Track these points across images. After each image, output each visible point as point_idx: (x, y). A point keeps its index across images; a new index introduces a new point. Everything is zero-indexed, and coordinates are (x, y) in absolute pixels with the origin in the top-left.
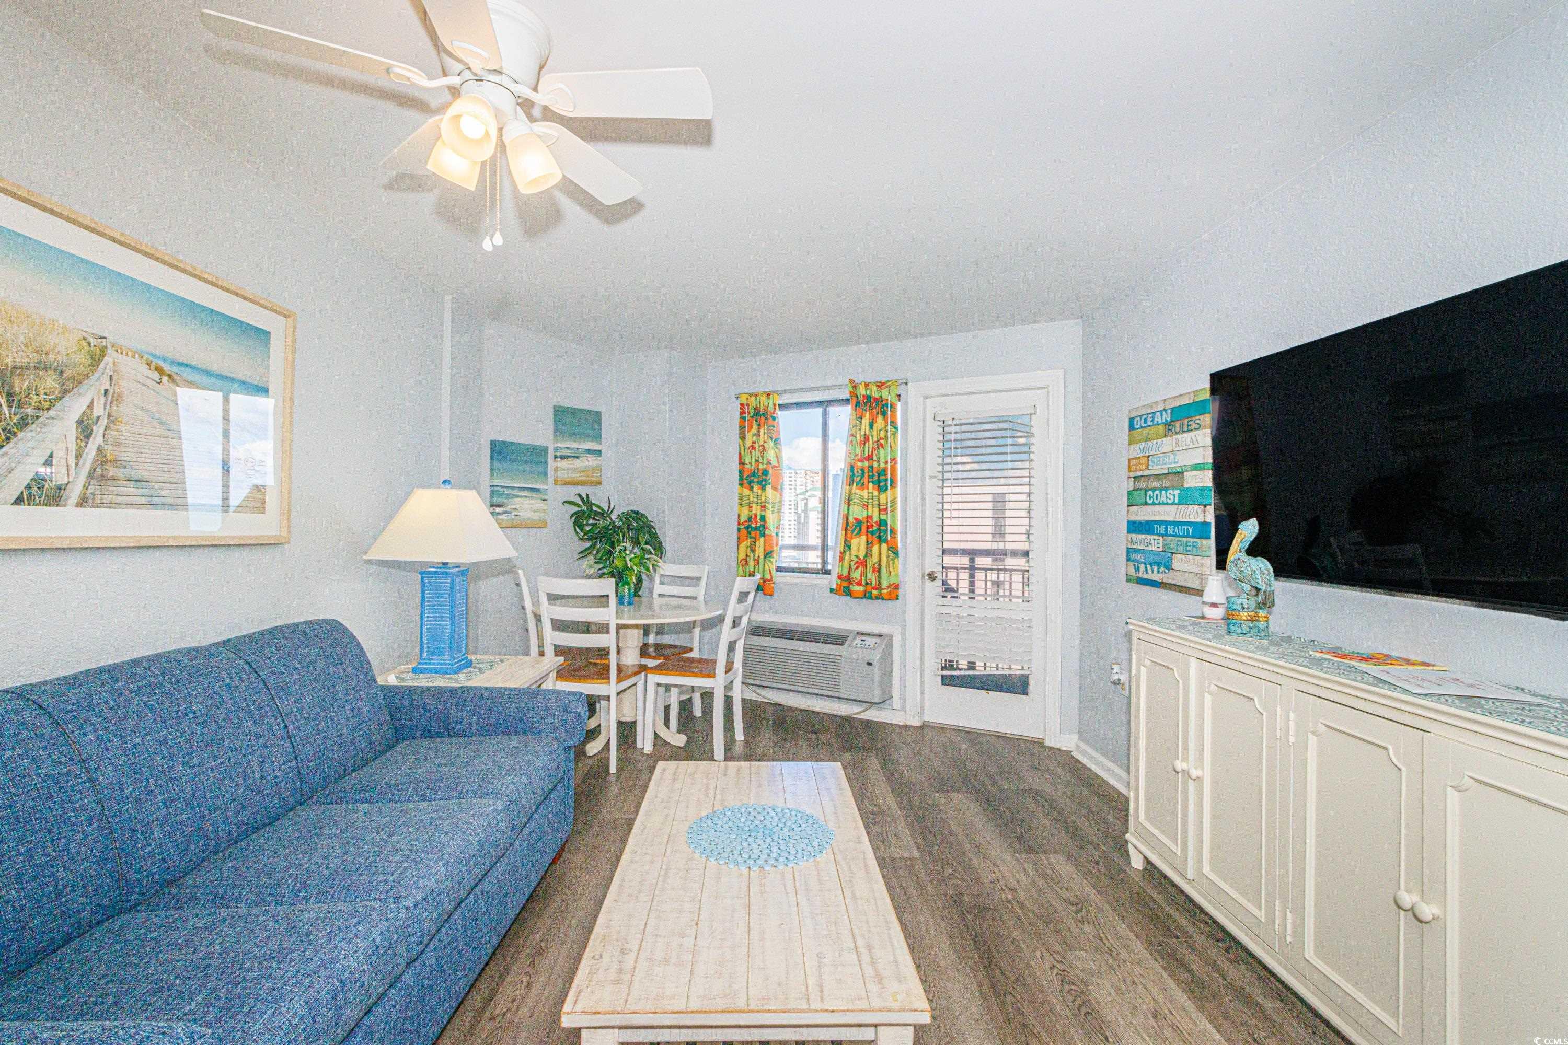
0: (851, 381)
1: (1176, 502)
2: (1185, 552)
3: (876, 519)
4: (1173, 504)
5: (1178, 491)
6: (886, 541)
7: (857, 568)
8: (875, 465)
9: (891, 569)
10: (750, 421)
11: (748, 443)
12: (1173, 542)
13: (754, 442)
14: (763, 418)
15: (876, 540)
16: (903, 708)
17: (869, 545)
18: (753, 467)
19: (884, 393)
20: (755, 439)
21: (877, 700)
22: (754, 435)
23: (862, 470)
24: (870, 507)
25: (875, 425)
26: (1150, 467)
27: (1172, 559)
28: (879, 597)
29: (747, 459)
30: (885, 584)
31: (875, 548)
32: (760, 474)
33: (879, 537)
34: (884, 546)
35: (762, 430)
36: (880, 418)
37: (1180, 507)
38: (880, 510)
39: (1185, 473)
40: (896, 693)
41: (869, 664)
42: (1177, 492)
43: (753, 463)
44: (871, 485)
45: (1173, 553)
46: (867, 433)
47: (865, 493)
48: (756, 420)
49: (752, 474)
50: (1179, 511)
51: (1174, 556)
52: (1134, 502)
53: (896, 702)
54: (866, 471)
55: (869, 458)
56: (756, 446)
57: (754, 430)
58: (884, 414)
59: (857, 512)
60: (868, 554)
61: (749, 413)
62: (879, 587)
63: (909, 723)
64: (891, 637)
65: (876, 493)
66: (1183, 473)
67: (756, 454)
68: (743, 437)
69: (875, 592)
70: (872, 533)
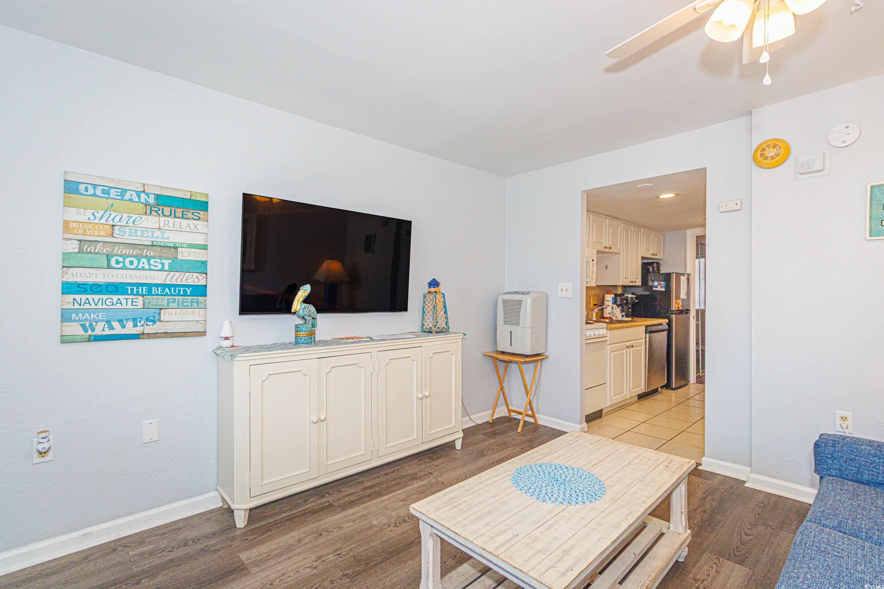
1: (166, 268)
2: (180, 307)
4: (162, 270)
5: (170, 261)
12: (163, 301)
26: (115, 235)
27: (160, 314)
37: (172, 274)
39: (179, 249)
42: (167, 262)
45: (161, 309)
50: (170, 277)
51: (162, 311)
52: (71, 264)
66: (176, 248)
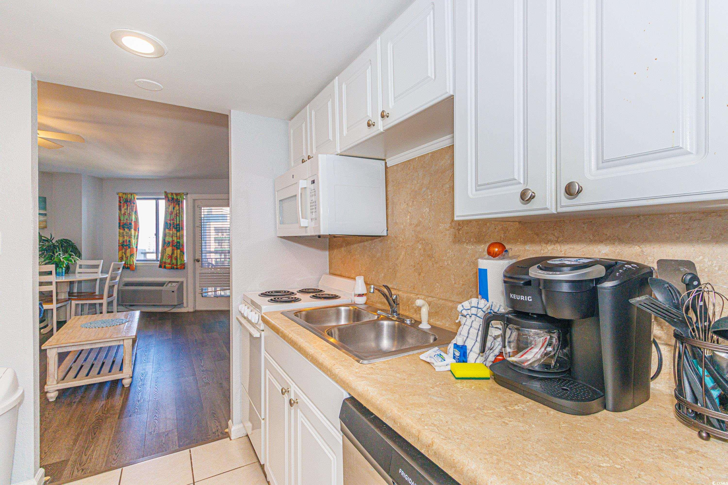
0: (165, 192)
3: (175, 241)
6: (180, 249)
7: (169, 258)
8: (175, 222)
9: (182, 259)
10: (124, 204)
11: (123, 212)
13: (126, 212)
14: (129, 203)
15: (175, 248)
16: (187, 306)
17: (173, 251)
18: (125, 222)
19: (179, 197)
20: (126, 211)
21: (176, 304)
22: (125, 209)
23: (170, 224)
24: (173, 237)
25: (175, 208)
28: (177, 268)
29: (122, 218)
30: (179, 263)
31: (175, 252)
32: (128, 224)
33: (177, 248)
34: (179, 251)
35: (129, 208)
36: (177, 206)
38: (177, 238)
40: (185, 301)
41: (173, 292)
43: (125, 220)
44: (174, 229)
46: (172, 210)
47: (171, 232)
48: (126, 203)
49: (124, 224)
53: (185, 305)
54: (172, 224)
55: (173, 220)
56: (126, 213)
57: (125, 207)
58: (179, 205)
59: (169, 239)
60: (173, 253)
61: (123, 201)
62: (177, 265)
63: (190, 311)
64: (182, 283)
65: (175, 232)
67: (126, 217)
68: (120, 209)
69: (175, 267)
70: (174, 246)
